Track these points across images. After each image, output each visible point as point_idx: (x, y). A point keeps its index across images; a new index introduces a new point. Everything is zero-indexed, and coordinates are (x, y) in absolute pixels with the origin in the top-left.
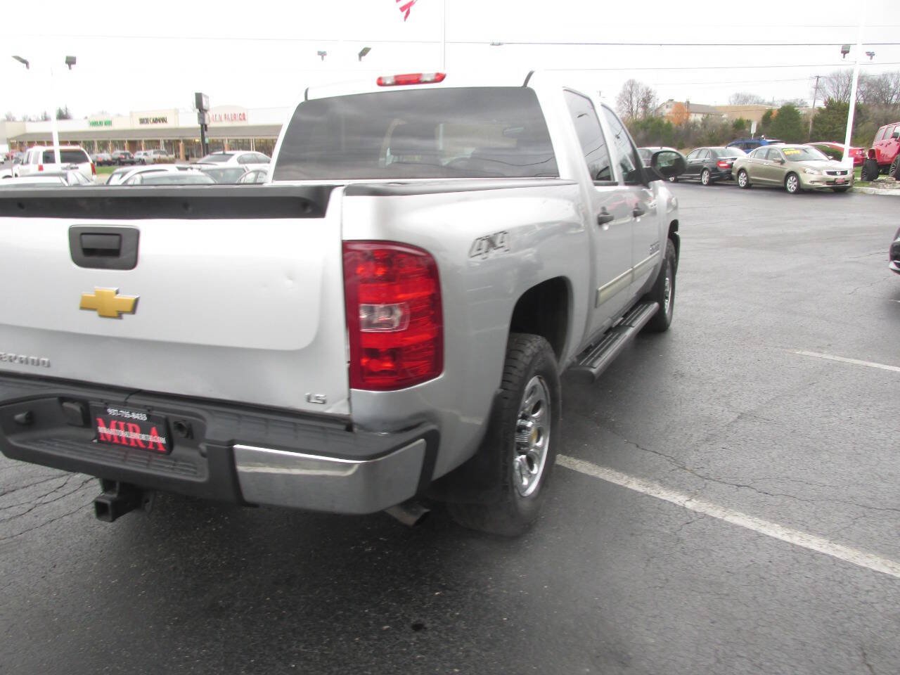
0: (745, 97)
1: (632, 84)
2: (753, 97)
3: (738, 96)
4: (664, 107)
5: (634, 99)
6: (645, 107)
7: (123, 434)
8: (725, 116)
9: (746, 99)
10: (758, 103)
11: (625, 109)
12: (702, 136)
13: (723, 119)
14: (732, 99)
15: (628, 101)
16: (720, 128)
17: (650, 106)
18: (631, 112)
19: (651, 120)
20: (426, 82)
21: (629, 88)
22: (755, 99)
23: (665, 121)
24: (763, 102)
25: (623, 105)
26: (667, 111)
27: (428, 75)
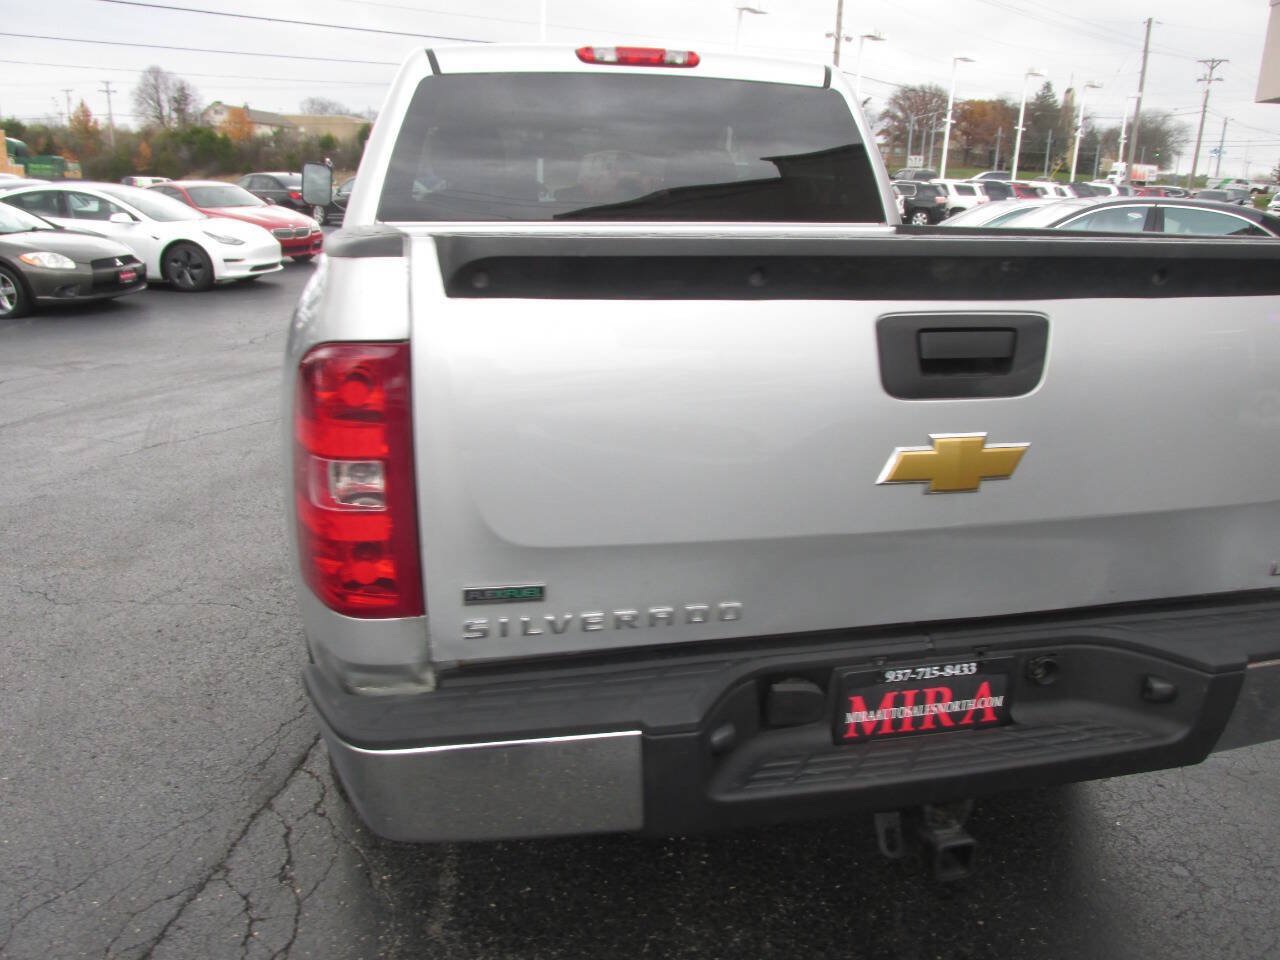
0: (321, 104)
1: (156, 72)
2: (334, 104)
3: (312, 102)
4: (212, 113)
5: (164, 97)
6: (180, 111)
7: (908, 712)
8: (302, 130)
9: (324, 107)
10: (341, 114)
11: (150, 112)
12: (279, 158)
13: (301, 134)
14: (306, 106)
15: (152, 99)
16: (301, 147)
17: (191, 109)
18: (160, 117)
19: (197, 131)
20: (673, 65)
21: (152, 81)
22: (336, 108)
23: (220, 135)
24: (347, 113)
25: (146, 105)
26: (219, 120)
27: (678, 53)
